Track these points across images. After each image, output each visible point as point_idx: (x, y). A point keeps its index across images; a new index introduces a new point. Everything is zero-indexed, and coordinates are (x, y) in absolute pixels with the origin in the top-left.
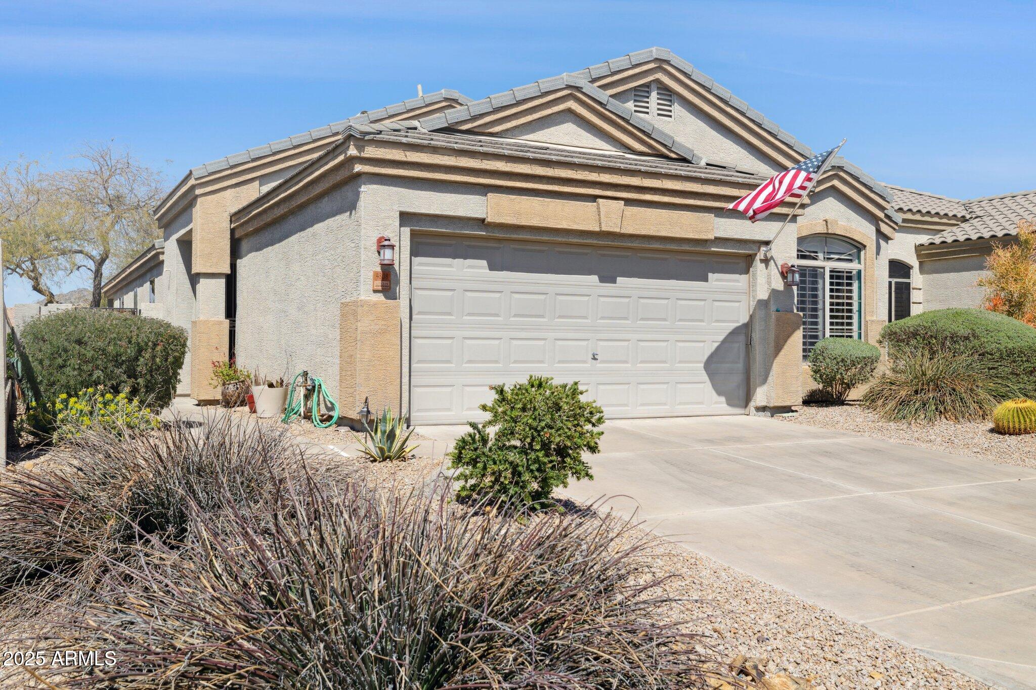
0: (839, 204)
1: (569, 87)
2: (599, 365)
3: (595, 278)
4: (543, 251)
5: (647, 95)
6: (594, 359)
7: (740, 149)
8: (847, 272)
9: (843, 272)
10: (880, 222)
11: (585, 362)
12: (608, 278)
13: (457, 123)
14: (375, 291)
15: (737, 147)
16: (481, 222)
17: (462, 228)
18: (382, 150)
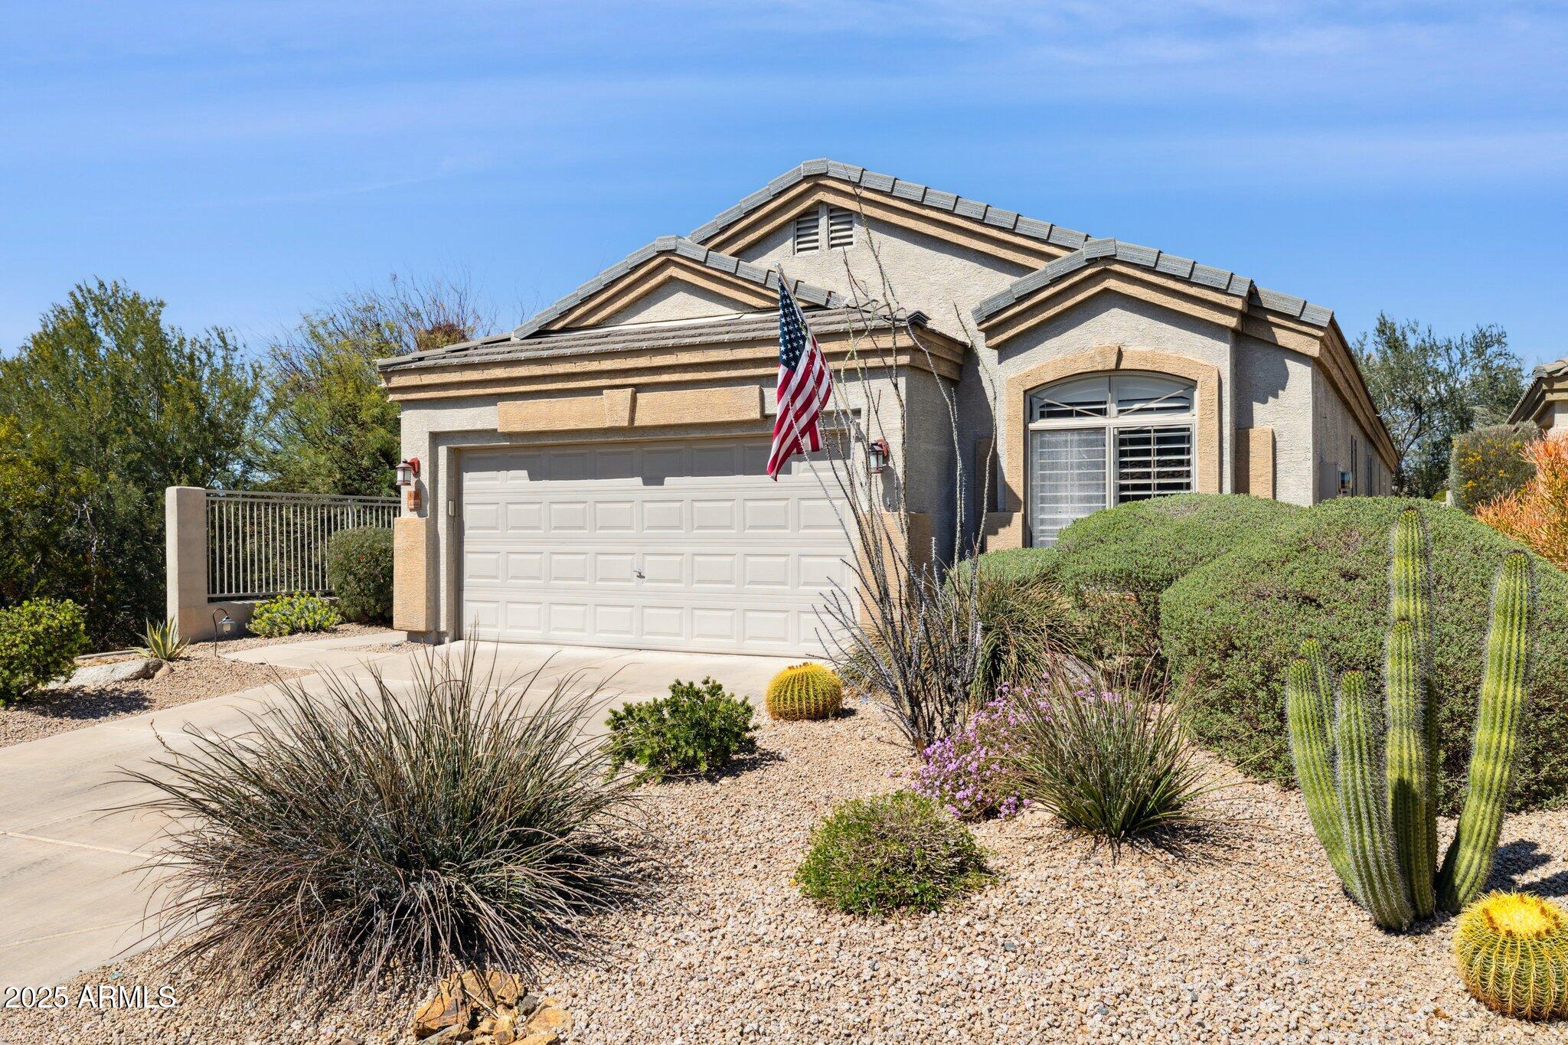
0: (1137, 317)
2: (646, 584)
3: (638, 480)
4: (582, 455)
5: (815, 224)
6: (640, 576)
7: (965, 262)
8: (1156, 431)
9: (1149, 431)
10: (1275, 330)
11: (629, 580)
12: (654, 479)
13: (548, 324)
14: (411, 510)
15: (960, 260)
16: (493, 433)
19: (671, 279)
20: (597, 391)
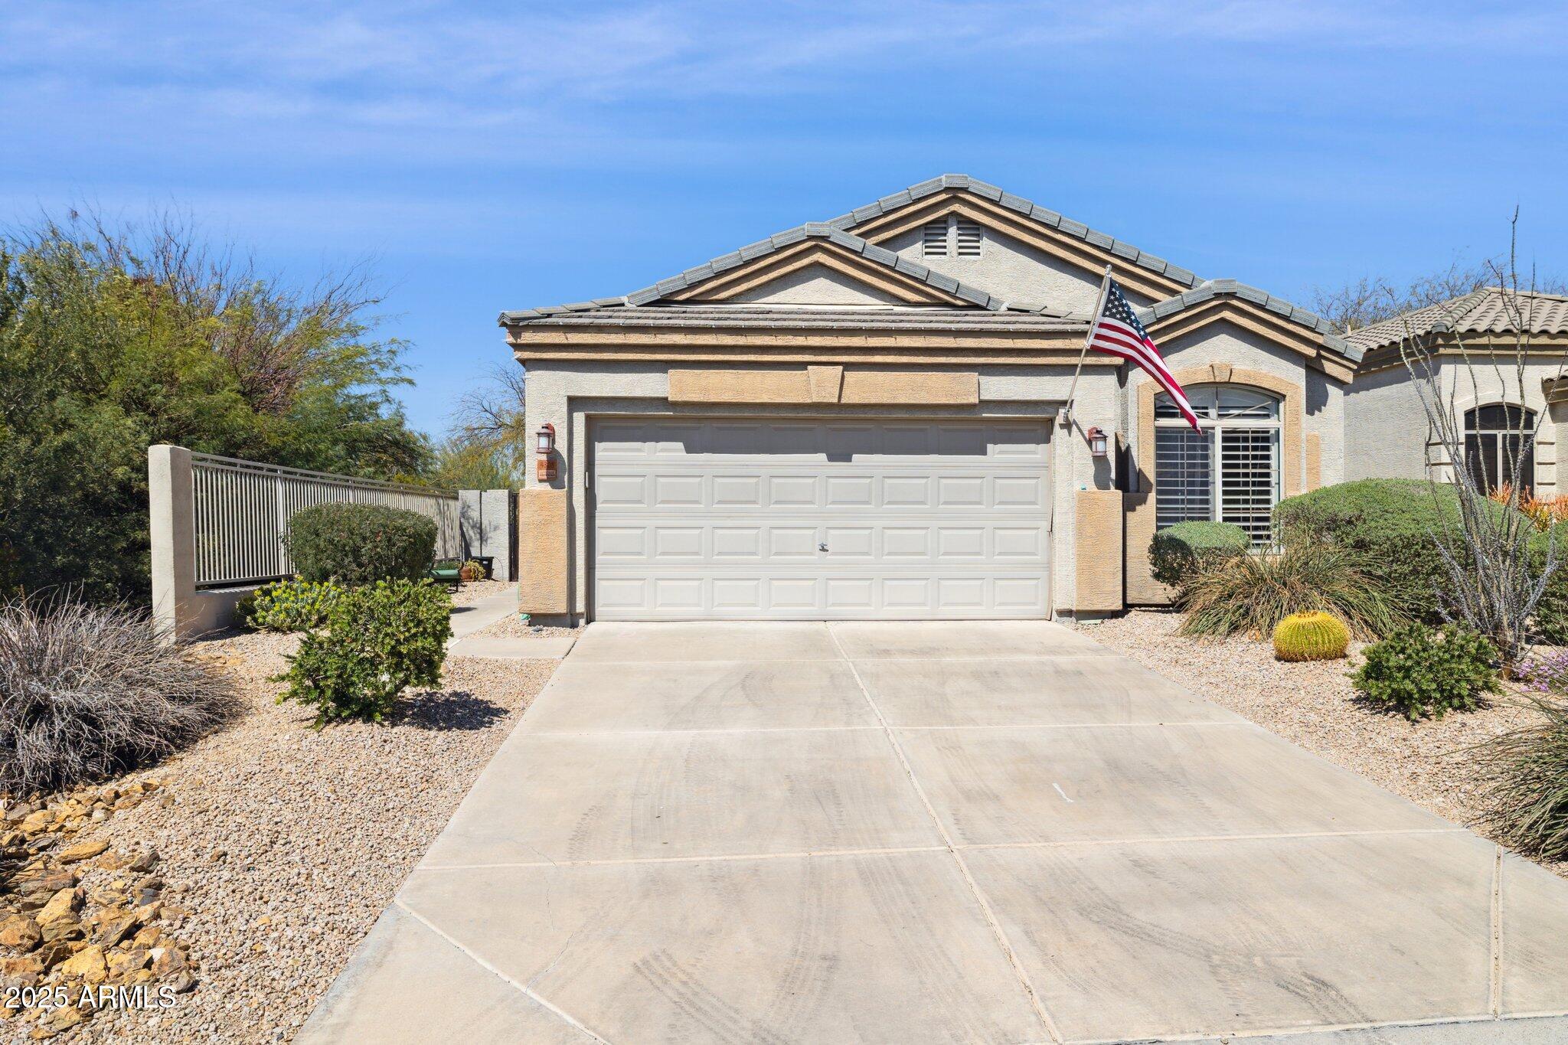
0: (1240, 343)
1: (811, 238)
2: (828, 557)
3: (823, 457)
4: (754, 429)
5: (944, 232)
6: (823, 549)
7: (1084, 283)
8: (1253, 432)
9: (1247, 432)
10: (1323, 361)
11: (811, 554)
12: (840, 455)
13: (671, 294)
14: (541, 481)
15: (1079, 281)
16: (663, 402)
17: (645, 409)
18: (542, 334)
19: (818, 264)
20: (803, 366)
